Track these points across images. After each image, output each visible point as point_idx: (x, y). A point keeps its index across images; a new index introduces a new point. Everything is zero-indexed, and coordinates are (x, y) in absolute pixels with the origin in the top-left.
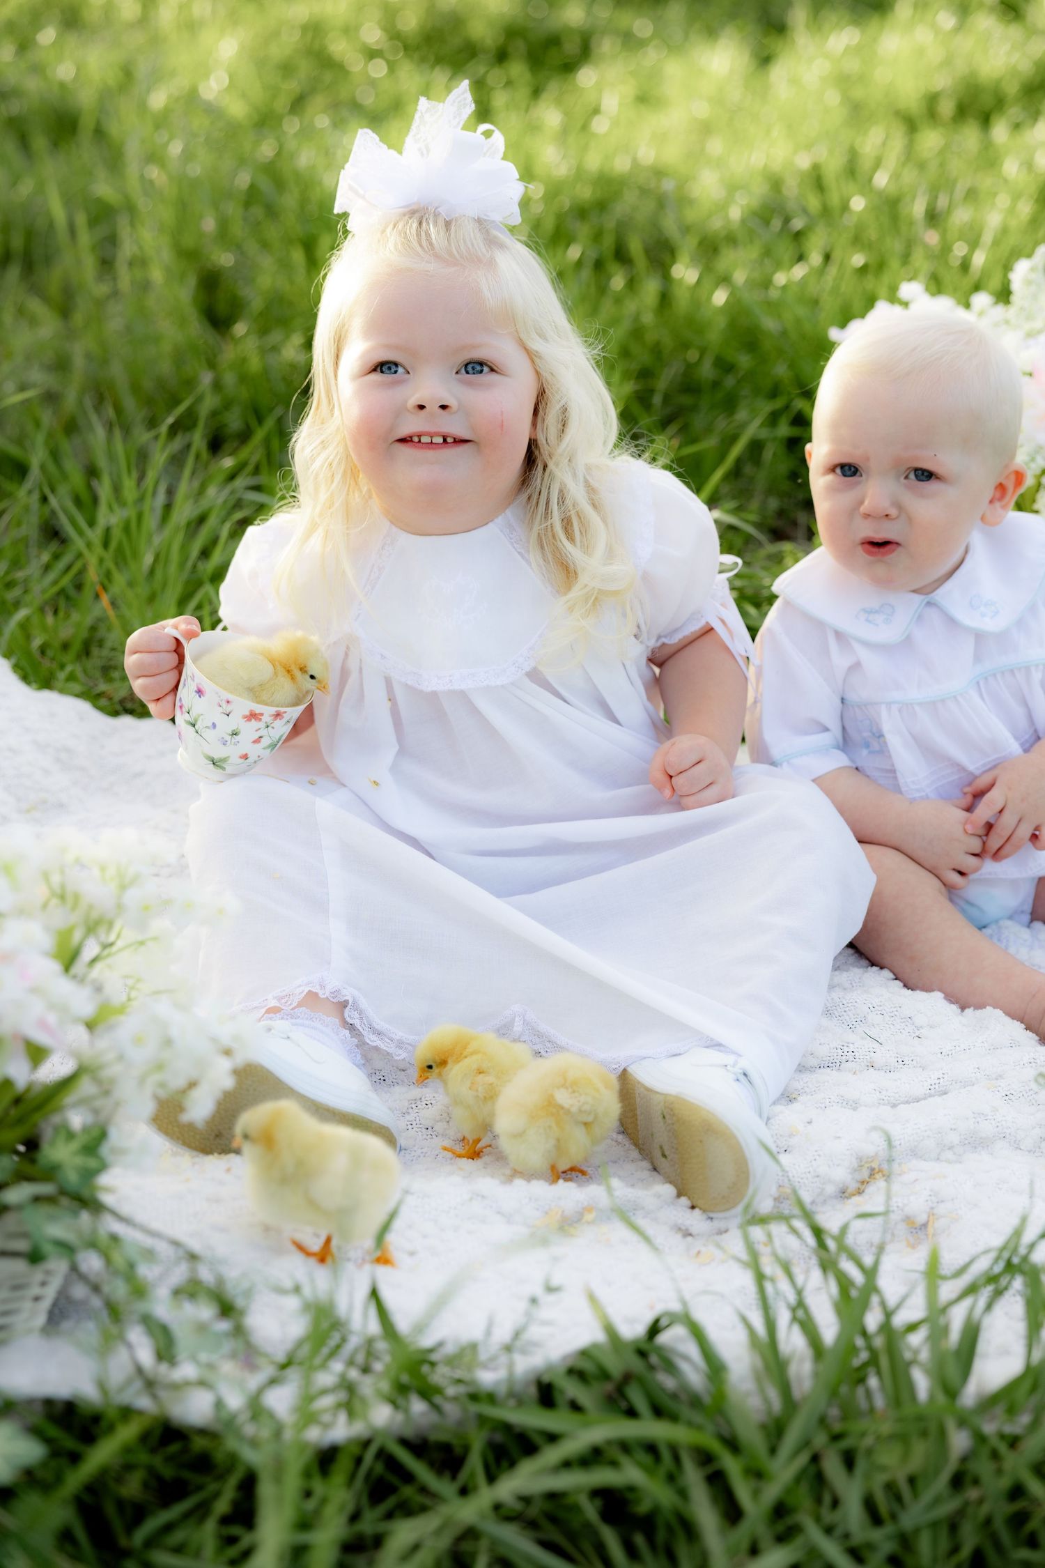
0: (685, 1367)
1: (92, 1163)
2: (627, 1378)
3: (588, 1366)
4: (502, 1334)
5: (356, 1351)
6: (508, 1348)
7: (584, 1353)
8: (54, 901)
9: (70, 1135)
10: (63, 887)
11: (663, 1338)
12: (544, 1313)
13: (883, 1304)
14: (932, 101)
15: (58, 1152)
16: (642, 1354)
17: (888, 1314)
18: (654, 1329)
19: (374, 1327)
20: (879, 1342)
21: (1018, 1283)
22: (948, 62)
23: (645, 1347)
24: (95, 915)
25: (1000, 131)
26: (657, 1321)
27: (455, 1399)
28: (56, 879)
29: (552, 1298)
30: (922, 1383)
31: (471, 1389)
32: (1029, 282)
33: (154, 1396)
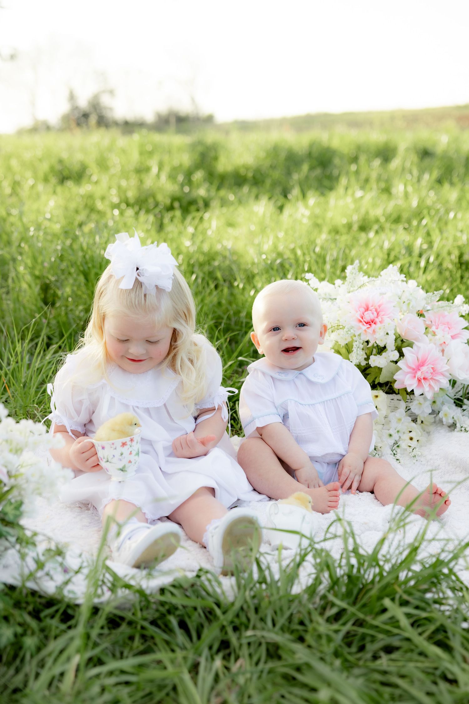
1: (17, 513)
3: (176, 584)
9: (11, 504)
14: (349, 226)
15: (8, 508)
18: (199, 575)
22: (357, 210)
25: (372, 234)
26: (199, 572)
32: (353, 273)
33: (36, 583)
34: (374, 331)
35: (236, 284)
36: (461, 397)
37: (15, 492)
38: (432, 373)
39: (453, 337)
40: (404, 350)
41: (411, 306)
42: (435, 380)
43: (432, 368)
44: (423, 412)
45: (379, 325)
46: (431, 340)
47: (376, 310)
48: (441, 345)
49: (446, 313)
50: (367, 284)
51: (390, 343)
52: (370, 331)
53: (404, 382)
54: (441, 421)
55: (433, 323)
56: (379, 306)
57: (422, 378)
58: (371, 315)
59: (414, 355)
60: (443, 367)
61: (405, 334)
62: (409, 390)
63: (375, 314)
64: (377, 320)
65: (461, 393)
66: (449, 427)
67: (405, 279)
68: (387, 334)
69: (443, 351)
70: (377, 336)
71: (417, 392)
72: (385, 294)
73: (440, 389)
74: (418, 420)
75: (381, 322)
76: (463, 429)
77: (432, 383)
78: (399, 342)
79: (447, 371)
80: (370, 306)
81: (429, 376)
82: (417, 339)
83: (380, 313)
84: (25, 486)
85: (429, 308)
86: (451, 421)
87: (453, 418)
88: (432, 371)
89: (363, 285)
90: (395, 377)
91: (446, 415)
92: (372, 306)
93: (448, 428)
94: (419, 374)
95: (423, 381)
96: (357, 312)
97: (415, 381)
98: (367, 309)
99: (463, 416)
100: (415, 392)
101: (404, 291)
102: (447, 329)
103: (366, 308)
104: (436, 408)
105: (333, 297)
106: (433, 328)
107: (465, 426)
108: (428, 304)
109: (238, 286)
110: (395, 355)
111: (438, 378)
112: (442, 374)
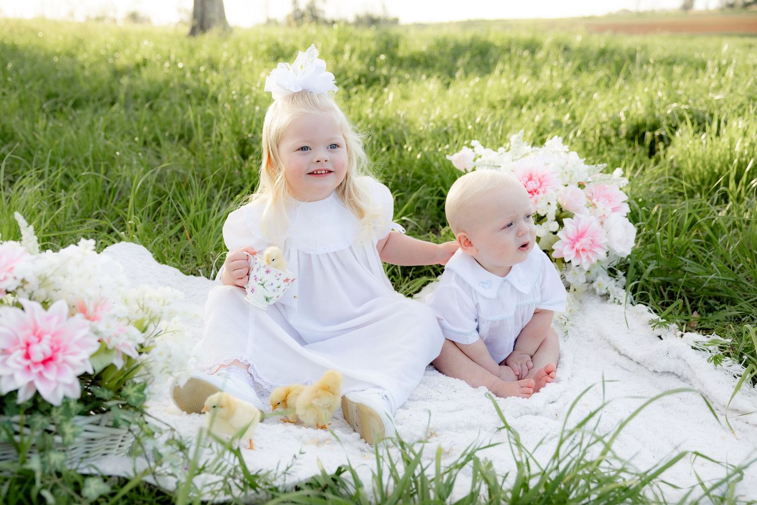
0: (349, 486)
1: (141, 396)
2: (326, 487)
3: (314, 482)
4: (282, 468)
5: (230, 471)
6: (285, 473)
7: (313, 477)
8: (141, 311)
9: (135, 385)
10: (143, 305)
11: (343, 475)
12: (298, 461)
13: (422, 467)
14: (504, 101)
15: (129, 391)
16: (334, 480)
17: (423, 470)
18: (339, 472)
19: (237, 462)
20: (419, 479)
21: (471, 462)
22: (510, 89)
23: (336, 477)
24: (153, 315)
25: (524, 110)
26: (340, 468)
27: (264, 490)
28: (141, 303)
29: (301, 455)
30: (432, 495)
31: (270, 487)
32: (517, 142)
33: (155, 478)
34: (536, 201)
35: (405, 147)
36: (615, 267)
37: (142, 370)
38: (590, 245)
39: (614, 210)
40: (565, 220)
41: (573, 178)
42: (592, 251)
43: (592, 240)
44: (578, 281)
45: (541, 195)
46: (591, 212)
47: (540, 180)
48: (600, 217)
49: (607, 186)
50: (530, 153)
51: (552, 212)
52: (532, 200)
53: (562, 252)
54: (594, 290)
55: (594, 195)
56: (543, 176)
57: (581, 249)
58: (534, 185)
59: (573, 226)
60: (602, 240)
61: (566, 205)
62: (567, 261)
63: (539, 184)
64: (539, 190)
65: (615, 263)
66: (601, 296)
67: (568, 150)
68: (549, 204)
69: (602, 223)
70: (539, 206)
71: (574, 263)
72: (548, 164)
73: (598, 261)
74: (571, 288)
75: (544, 192)
76: (616, 301)
77: (590, 255)
78: (559, 212)
79: (605, 243)
80: (534, 175)
81: (587, 247)
82: (578, 211)
83: (543, 183)
84: (152, 364)
85: (590, 180)
86: (604, 292)
87: (607, 288)
88: (591, 243)
89: (527, 154)
90: (553, 247)
91: (599, 285)
92: (536, 176)
93: (600, 298)
94: (578, 246)
95: (581, 252)
96: (521, 181)
97: (573, 252)
98: (530, 179)
99: (616, 286)
100: (573, 262)
101: (567, 163)
102: (608, 201)
103: (529, 177)
104: (590, 278)
105: (497, 164)
106: (594, 201)
107: (618, 297)
108: (589, 176)
109: (407, 148)
110: (555, 226)
111: (596, 250)
112: (600, 246)
